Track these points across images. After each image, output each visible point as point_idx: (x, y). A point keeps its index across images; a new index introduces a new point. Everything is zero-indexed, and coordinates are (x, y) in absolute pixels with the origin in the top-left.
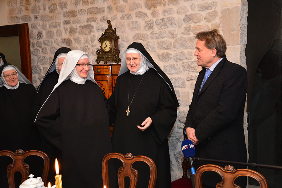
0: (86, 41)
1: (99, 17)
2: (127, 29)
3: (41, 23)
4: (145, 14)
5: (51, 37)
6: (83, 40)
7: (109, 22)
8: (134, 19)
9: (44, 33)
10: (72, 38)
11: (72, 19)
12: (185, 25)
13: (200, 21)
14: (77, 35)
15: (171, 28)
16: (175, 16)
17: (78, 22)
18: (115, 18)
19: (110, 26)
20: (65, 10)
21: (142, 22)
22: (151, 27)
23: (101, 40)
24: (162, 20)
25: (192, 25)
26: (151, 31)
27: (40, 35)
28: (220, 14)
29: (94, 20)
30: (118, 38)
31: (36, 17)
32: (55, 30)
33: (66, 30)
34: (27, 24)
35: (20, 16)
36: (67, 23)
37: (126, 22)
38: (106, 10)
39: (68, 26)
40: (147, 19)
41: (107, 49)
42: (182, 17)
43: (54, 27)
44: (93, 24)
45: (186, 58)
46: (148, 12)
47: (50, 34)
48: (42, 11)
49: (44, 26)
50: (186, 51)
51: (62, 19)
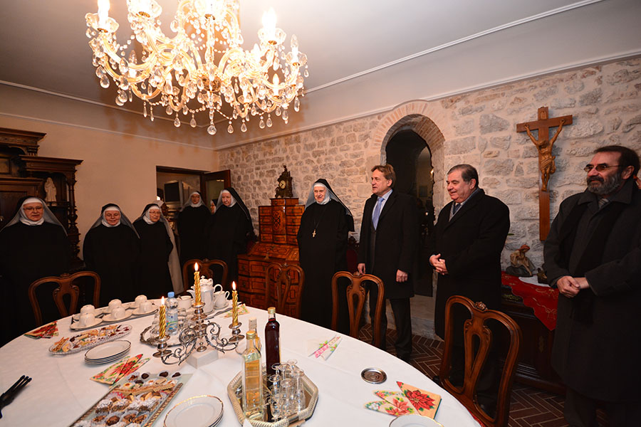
0: (271, 182)
1: (280, 164)
2: (300, 172)
3: (240, 170)
4: (313, 161)
5: (247, 180)
6: (269, 181)
7: (285, 167)
8: (305, 165)
9: (242, 177)
10: (261, 180)
11: (261, 166)
12: (341, 169)
13: (352, 166)
14: (265, 177)
15: (331, 172)
16: (334, 162)
17: (266, 168)
18: (291, 164)
19: (286, 170)
20: (257, 160)
21: (310, 167)
22: (316, 171)
23: (279, 180)
24: (325, 165)
25: (346, 169)
26: (317, 173)
27: (239, 178)
28: (366, 161)
29: (277, 166)
30: (292, 178)
31: (237, 166)
32: (249, 174)
33: (257, 174)
34: (229, 170)
35: (226, 165)
36: (258, 169)
37: (299, 167)
38: (285, 159)
39: (258, 171)
40: (314, 165)
41: (283, 187)
42: (339, 163)
43: (249, 172)
44: (276, 169)
45: (342, 194)
46: (315, 160)
47: (246, 177)
48: (241, 161)
49: (242, 172)
50: (341, 188)
51: (255, 166)
